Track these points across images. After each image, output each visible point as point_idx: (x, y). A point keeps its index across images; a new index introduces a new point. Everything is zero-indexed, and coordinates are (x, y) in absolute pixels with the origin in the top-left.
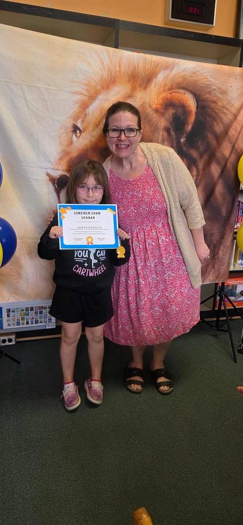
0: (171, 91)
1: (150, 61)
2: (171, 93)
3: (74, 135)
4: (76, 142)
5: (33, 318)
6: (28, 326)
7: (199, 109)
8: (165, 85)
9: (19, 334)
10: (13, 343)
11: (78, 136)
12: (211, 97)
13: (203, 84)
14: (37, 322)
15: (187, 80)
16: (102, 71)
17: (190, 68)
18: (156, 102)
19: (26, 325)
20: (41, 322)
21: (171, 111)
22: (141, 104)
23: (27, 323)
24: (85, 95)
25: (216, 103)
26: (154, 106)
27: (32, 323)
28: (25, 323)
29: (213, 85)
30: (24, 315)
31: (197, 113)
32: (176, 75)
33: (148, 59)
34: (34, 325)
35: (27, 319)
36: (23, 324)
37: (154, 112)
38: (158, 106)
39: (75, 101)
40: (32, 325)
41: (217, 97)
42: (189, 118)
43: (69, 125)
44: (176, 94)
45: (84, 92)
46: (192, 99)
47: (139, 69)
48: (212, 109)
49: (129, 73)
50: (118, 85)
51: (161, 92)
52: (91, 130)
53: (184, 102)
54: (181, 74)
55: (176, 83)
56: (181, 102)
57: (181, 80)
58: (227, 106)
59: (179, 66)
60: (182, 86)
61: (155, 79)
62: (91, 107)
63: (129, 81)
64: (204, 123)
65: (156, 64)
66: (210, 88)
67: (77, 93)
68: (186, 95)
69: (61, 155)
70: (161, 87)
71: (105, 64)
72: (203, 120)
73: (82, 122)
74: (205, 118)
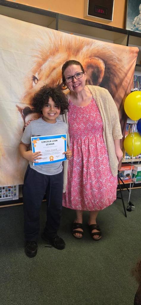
3: (34, 82)
4: (35, 86)
7: (106, 69)
8: (87, 54)
11: (36, 82)
12: (113, 63)
13: (109, 55)
15: (100, 52)
16: (50, 44)
17: (101, 45)
24: (40, 58)
31: (105, 72)
32: (93, 49)
41: (116, 63)
42: (101, 75)
43: (31, 76)
44: (93, 60)
45: (40, 56)
46: (103, 63)
47: (72, 44)
48: (114, 70)
49: (67, 46)
50: (60, 53)
51: (85, 58)
52: (44, 79)
53: (98, 65)
54: (96, 48)
55: (93, 53)
56: (97, 65)
57: (96, 52)
58: (122, 68)
59: (95, 44)
60: (97, 55)
61: (81, 51)
62: (44, 65)
63: (66, 51)
64: (109, 78)
65: (82, 42)
66: (113, 57)
67: (35, 57)
68: (99, 61)
69: (26, 94)
70: (85, 55)
71: (52, 40)
72: (108, 76)
73: (39, 74)
74: (110, 75)
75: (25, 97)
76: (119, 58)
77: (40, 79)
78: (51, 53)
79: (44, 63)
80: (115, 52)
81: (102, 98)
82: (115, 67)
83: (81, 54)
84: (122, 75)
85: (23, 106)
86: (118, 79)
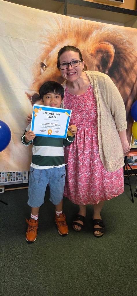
0: (100, 43)
1: (88, 24)
2: (100, 44)
3: (42, 69)
4: (43, 73)
5: (15, 177)
6: (12, 182)
7: (116, 54)
8: (97, 39)
9: (6, 187)
10: (3, 192)
11: (44, 69)
12: (123, 47)
13: (119, 39)
14: (17, 179)
15: (110, 36)
16: (58, 30)
17: (111, 29)
18: (91, 50)
19: (10, 182)
20: (20, 179)
21: (100, 55)
22: (83, 50)
23: (11, 180)
24: (48, 45)
25: (126, 50)
26: (90, 52)
27: (14, 180)
28: (10, 180)
29: (124, 40)
30: (9, 175)
31: (115, 56)
32: (103, 33)
33: (86, 23)
34: (16, 181)
35: (11, 178)
36: (9, 181)
37: (91, 55)
38: (93, 52)
39: (42, 48)
40: (14, 181)
41: (127, 46)
42: (110, 59)
43: (39, 63)
44: (103, 44)
45: (48, 42)
46: (112, 48)
47: (81, 29)
48: (124, 54)
49: (75, 31)
50: (68, 39)
51: (94, 44)
52: (52, 66)
53: (108, 50)
54: (106, 32)
55: (103, 38)
56: (106, 49)
57: (106, 36)
58: (132, 53)
59: (105, 28)
60: (106, 40)
61: (91, 35)
62: (52, 52)
63: (75, 36)
64: (119, 62)
65: (91, 26)
66: (123, 41)
67: (43, 43)
68: (109, 45)
69: (34, 81)
70: (94, 40)
71: (61, 26)
72: (118, 60)
73: (47, 61)
74: (120, 60)
75: (34, 83)
76: (130, 41)
77: (48, 66)
78: (59, 39)
79: (52, 50)
80: (125, 35)
81: (99, 86)
82: (125, 51)
83: (91, 39)
84: (132, 59)
85: (32, 93)
86: (129, 64)
